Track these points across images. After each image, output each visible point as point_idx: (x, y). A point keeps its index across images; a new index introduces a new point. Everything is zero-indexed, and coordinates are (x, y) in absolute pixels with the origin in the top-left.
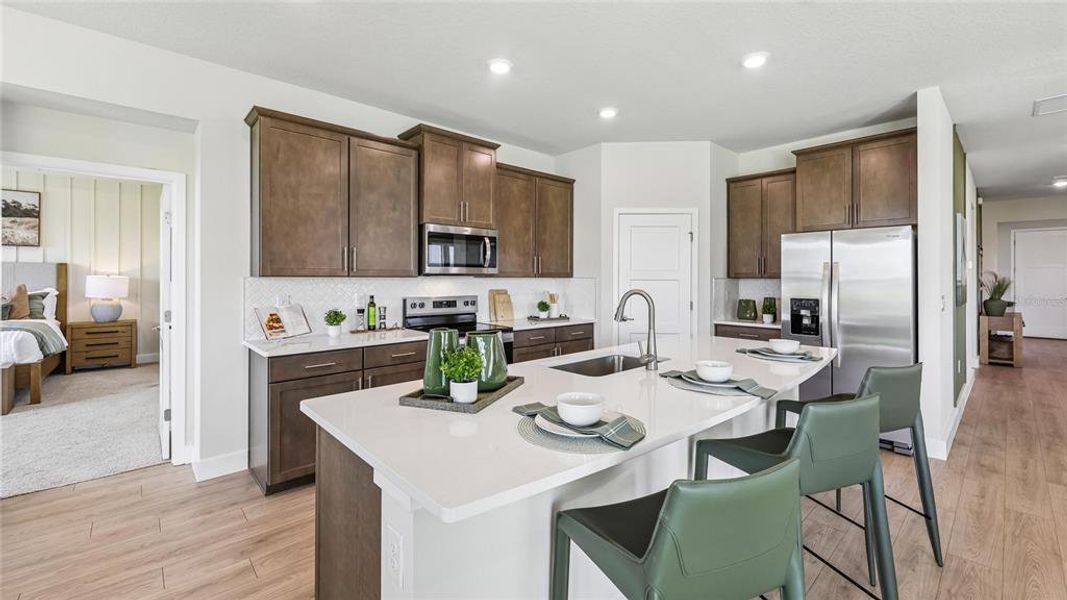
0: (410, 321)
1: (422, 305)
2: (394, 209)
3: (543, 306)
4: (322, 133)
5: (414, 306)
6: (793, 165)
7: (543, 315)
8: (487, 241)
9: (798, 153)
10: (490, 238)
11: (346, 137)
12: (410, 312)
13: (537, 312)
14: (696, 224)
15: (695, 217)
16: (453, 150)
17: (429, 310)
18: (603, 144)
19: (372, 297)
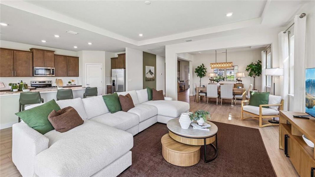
0: (32, 85)
1: (36, 82)
2: (26, 64)
3: (70, 82)
4: (6, 50)
5: (33, 82)
6: (117, 57)
7: (69, 84)
8: (51, 70)
9: (119, 55)
10: (52, 69)
11: (13, 51)
12: (32, 84)
13: (68, 84)
14: (102, 67)
15: (102, 65)
16: (42, 53)
17: (37, 83)
18: (83, 51)
19: (22, 81)
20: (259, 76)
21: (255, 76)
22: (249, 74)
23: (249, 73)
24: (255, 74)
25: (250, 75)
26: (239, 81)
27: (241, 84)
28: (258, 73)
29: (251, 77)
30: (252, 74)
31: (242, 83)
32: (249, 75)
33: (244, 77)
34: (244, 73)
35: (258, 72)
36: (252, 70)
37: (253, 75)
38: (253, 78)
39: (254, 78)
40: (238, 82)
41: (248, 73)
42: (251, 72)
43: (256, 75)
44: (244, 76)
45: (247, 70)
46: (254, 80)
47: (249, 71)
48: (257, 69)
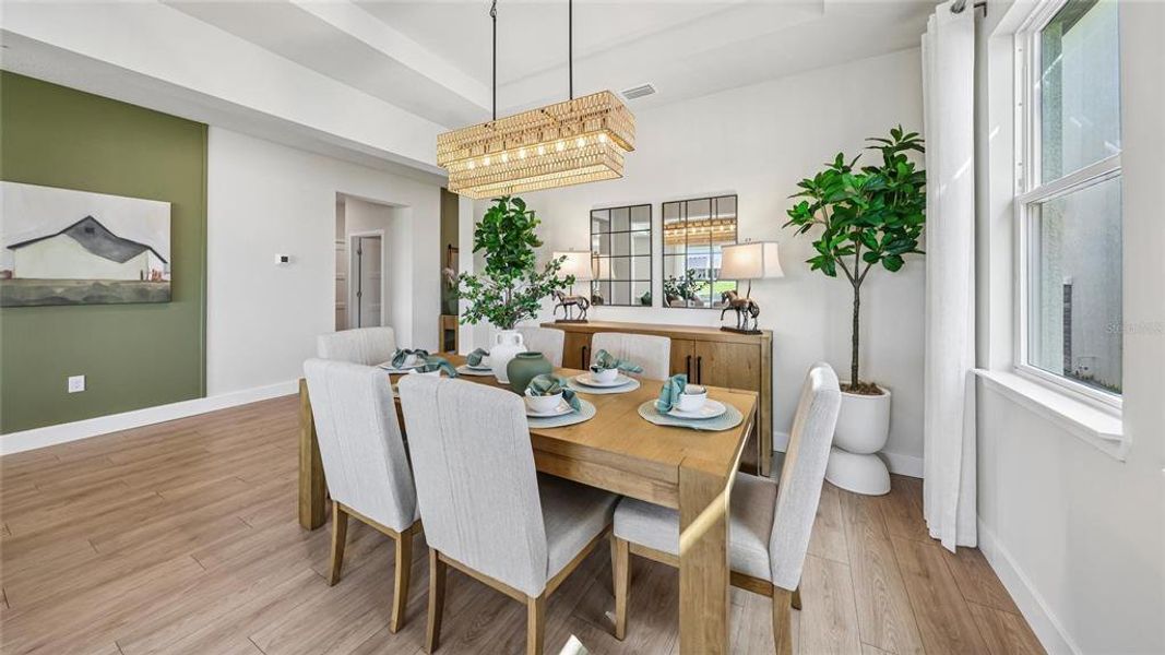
20: (895, 264)
21: (863, 265)
22: (816, 253)
23: (816, 244)
24: (864, 249)
25: (826, 262)
26: (738, 306)
27: (756, 332)
28: (888, 244)
29: (833, 274)
30: (839, 252)
31: (763, 323)
32: (816, 264)
33: (775, 280)
34: (771, 250)
35: (886, 229)
36: (842, 217)
37: (849, 260)
38: (842, 283)
39: (857, 282)
40: (732, 319)
41: (805, 244)
42: (828, 236)
43: (872, 258)
44: (773, 268)
45: (801, 217)
46: (857, 303)
47: (818, 231)
48: (880, 204)
